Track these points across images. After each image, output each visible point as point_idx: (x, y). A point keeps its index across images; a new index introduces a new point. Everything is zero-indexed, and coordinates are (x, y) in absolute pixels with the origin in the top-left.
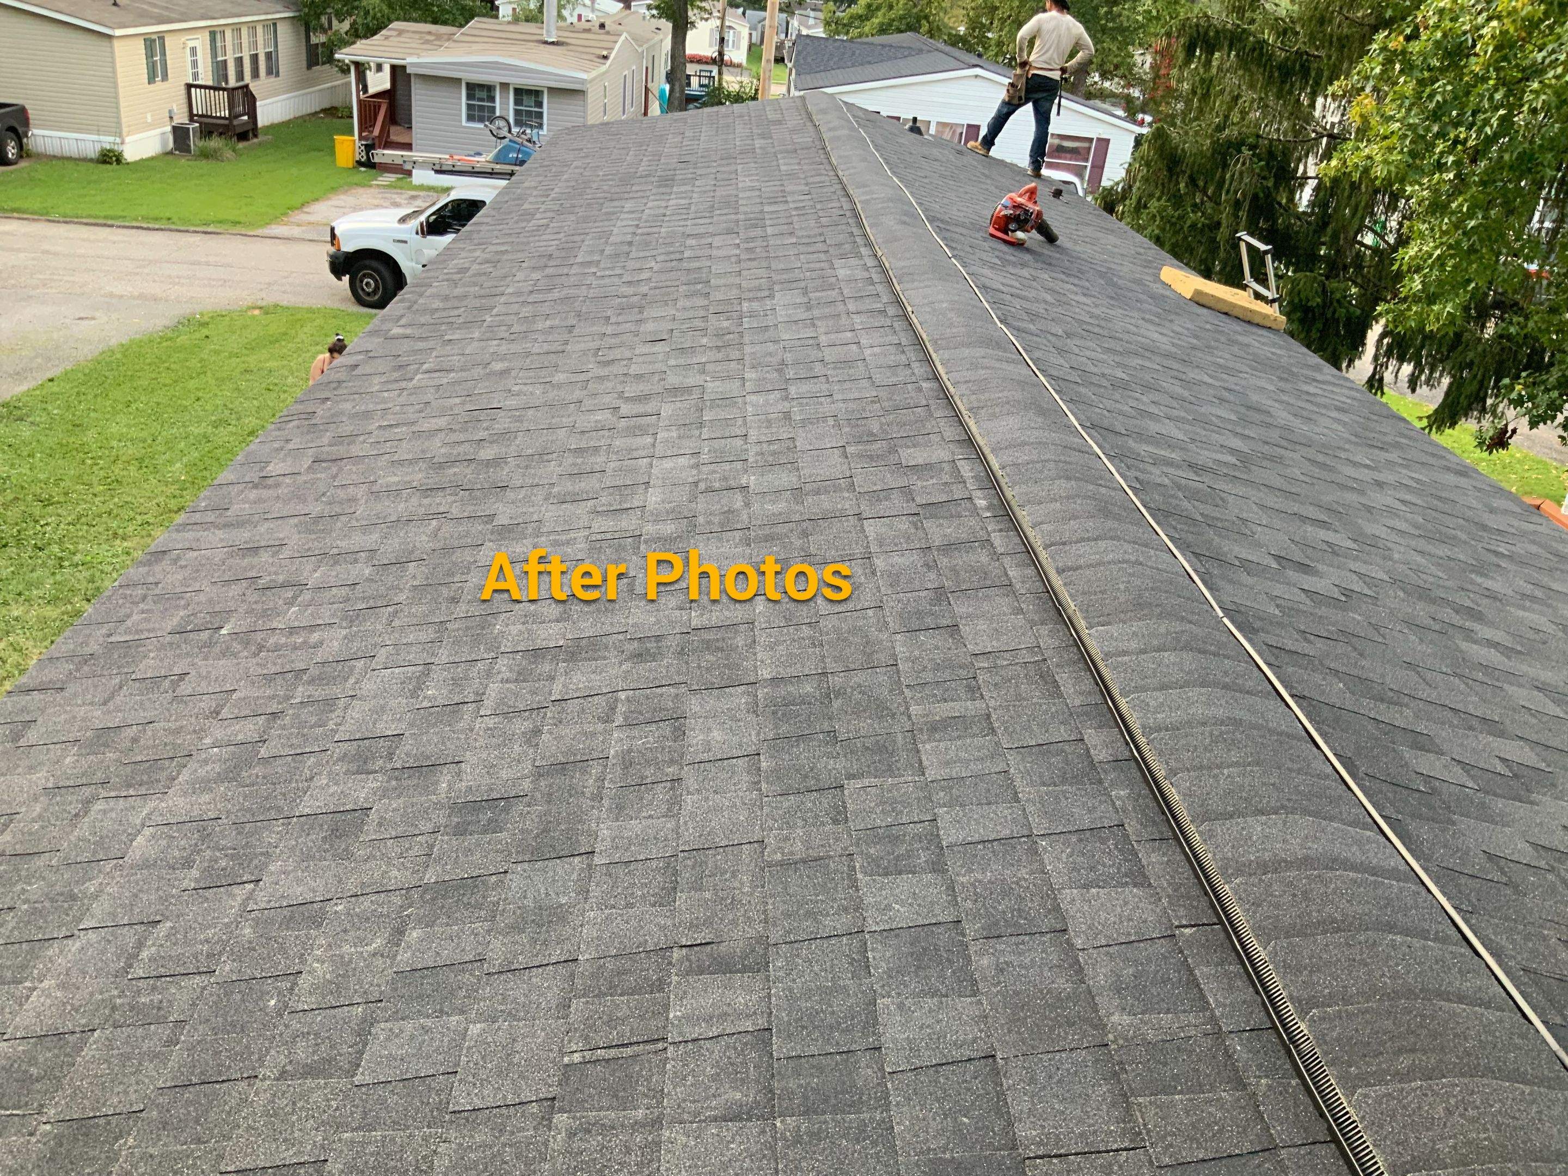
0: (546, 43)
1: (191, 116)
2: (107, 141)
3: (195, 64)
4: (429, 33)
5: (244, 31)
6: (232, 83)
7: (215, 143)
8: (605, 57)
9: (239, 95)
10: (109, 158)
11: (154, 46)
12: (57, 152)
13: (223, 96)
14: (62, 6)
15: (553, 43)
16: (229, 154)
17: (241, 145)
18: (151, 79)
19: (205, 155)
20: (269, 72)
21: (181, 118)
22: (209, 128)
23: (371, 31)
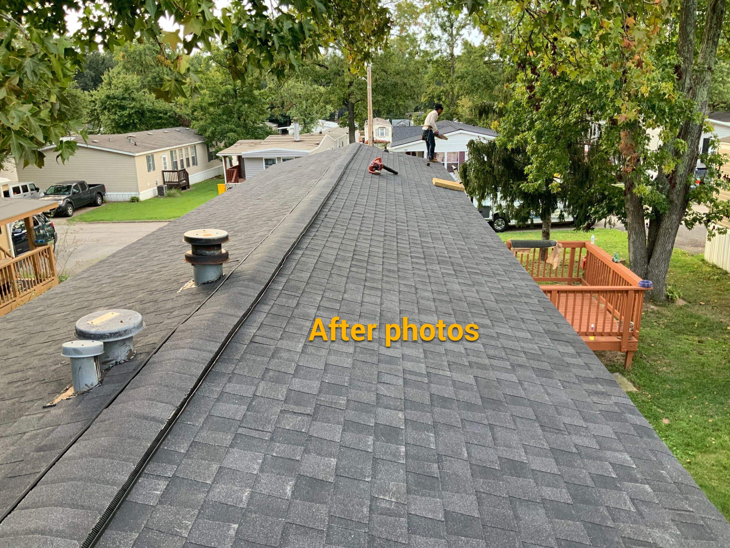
0: (296, 141)
1: (164, 182)
2: (133, 194)
3: (165, 163)
4: (252, 143)
5: (183, 150)
6: (179, 168)
7: (173, 191)
8: (318, 144)
9: (182, 174)
10: (134, 200)
11: (150, 158)
12: (115, 200)
13: (176, 174)
14: (116, 147)
15: (298, 141)
16: (178, 195)
17: (183, 191)
18: (149, 170)
19: (169, 196)
20: (194, 164)
21: (161, 183)
22: (171, 186)
23: (231, 145)
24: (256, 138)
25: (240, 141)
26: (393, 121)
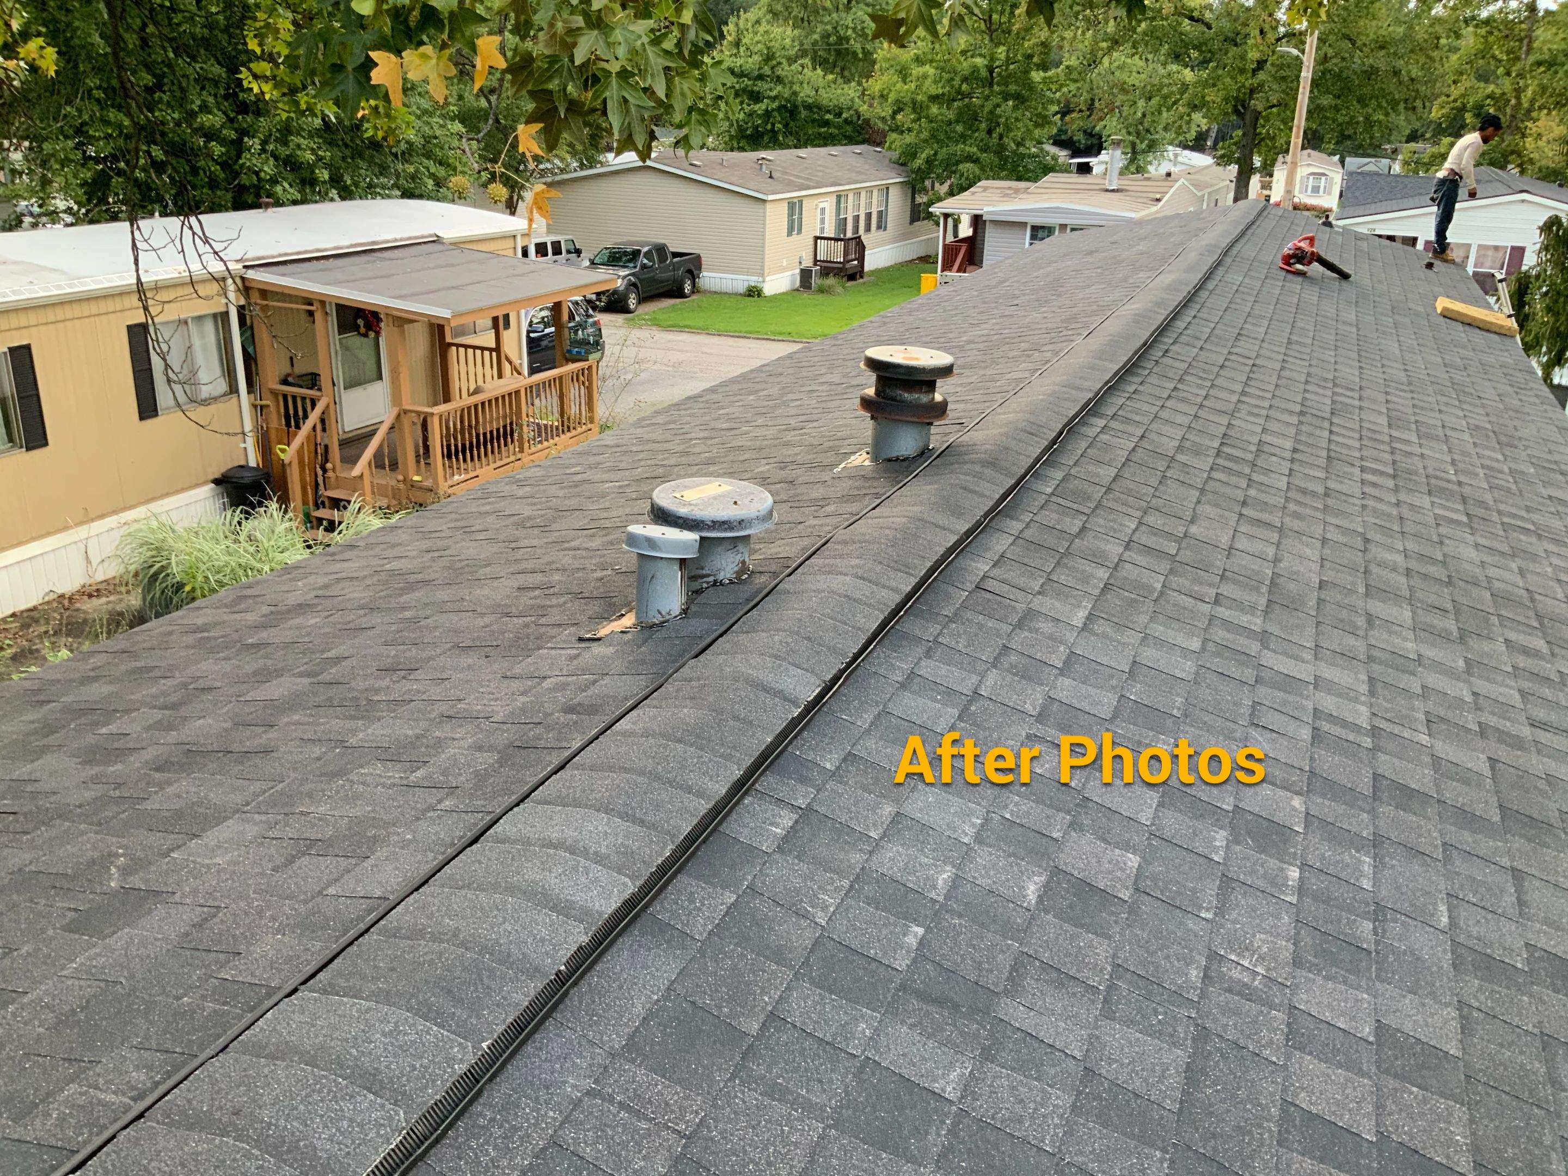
0: (1107, 190)
1: (816, 262)
2: (753, 280)
3: (823, 221)
4: (1010, 188)
5: (863, 194)
6: (849, 234)
7: (831, 281)
8: (1158, 200)
9: (853, 244)
10: (754, 293)
11: (795, 208)
12: (717, 288)
13: (841, 245)
14: (734, 179)
15: (1113, 191)
16: (839, 289)
17: (850, 284)
18: (790, 233)
19: (821, 290)
20: (879, 227)
21: (808, 262)
22: (828, 269)
23: (963, 189)
24: (1019, 179)
25: (983, 183)
26: (1348, 160)
